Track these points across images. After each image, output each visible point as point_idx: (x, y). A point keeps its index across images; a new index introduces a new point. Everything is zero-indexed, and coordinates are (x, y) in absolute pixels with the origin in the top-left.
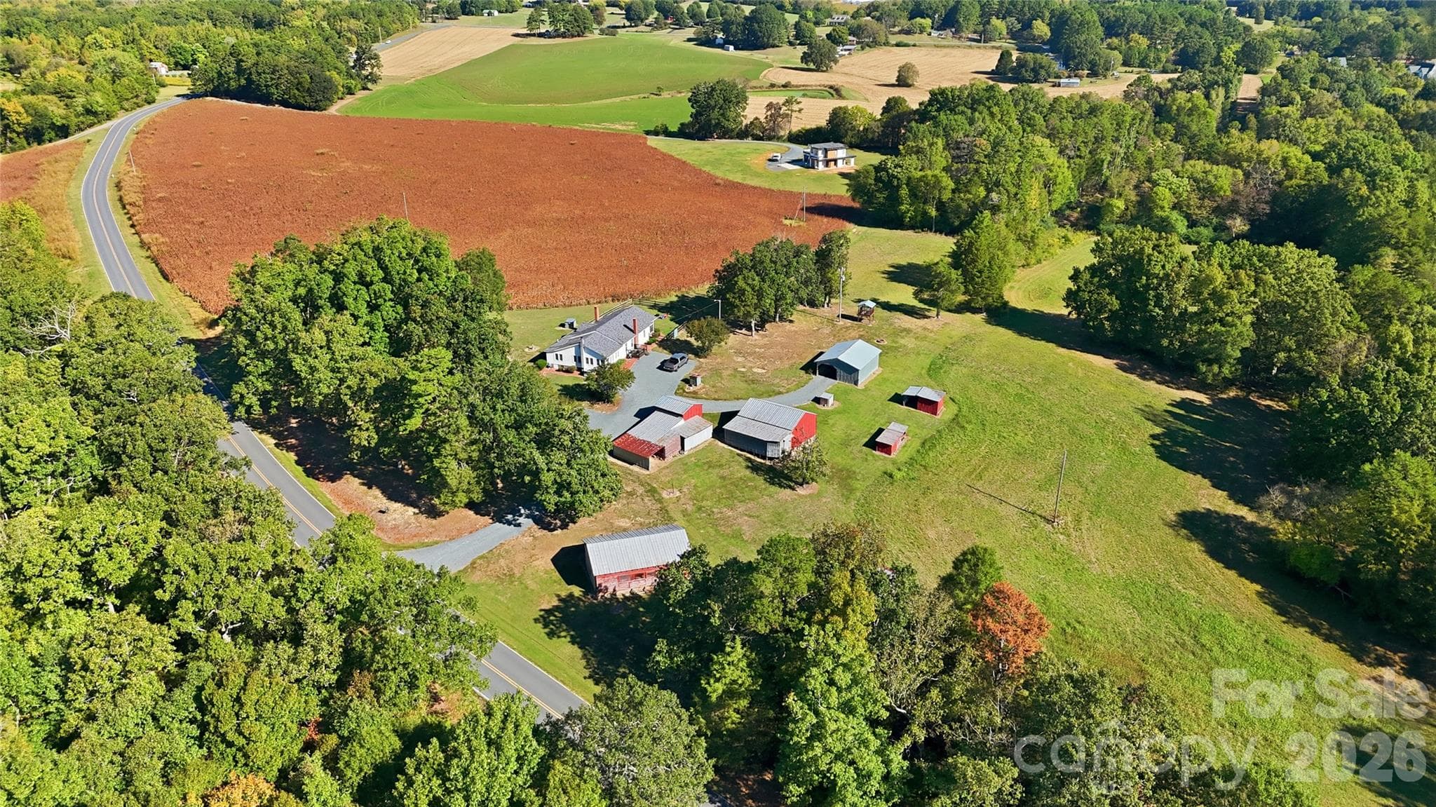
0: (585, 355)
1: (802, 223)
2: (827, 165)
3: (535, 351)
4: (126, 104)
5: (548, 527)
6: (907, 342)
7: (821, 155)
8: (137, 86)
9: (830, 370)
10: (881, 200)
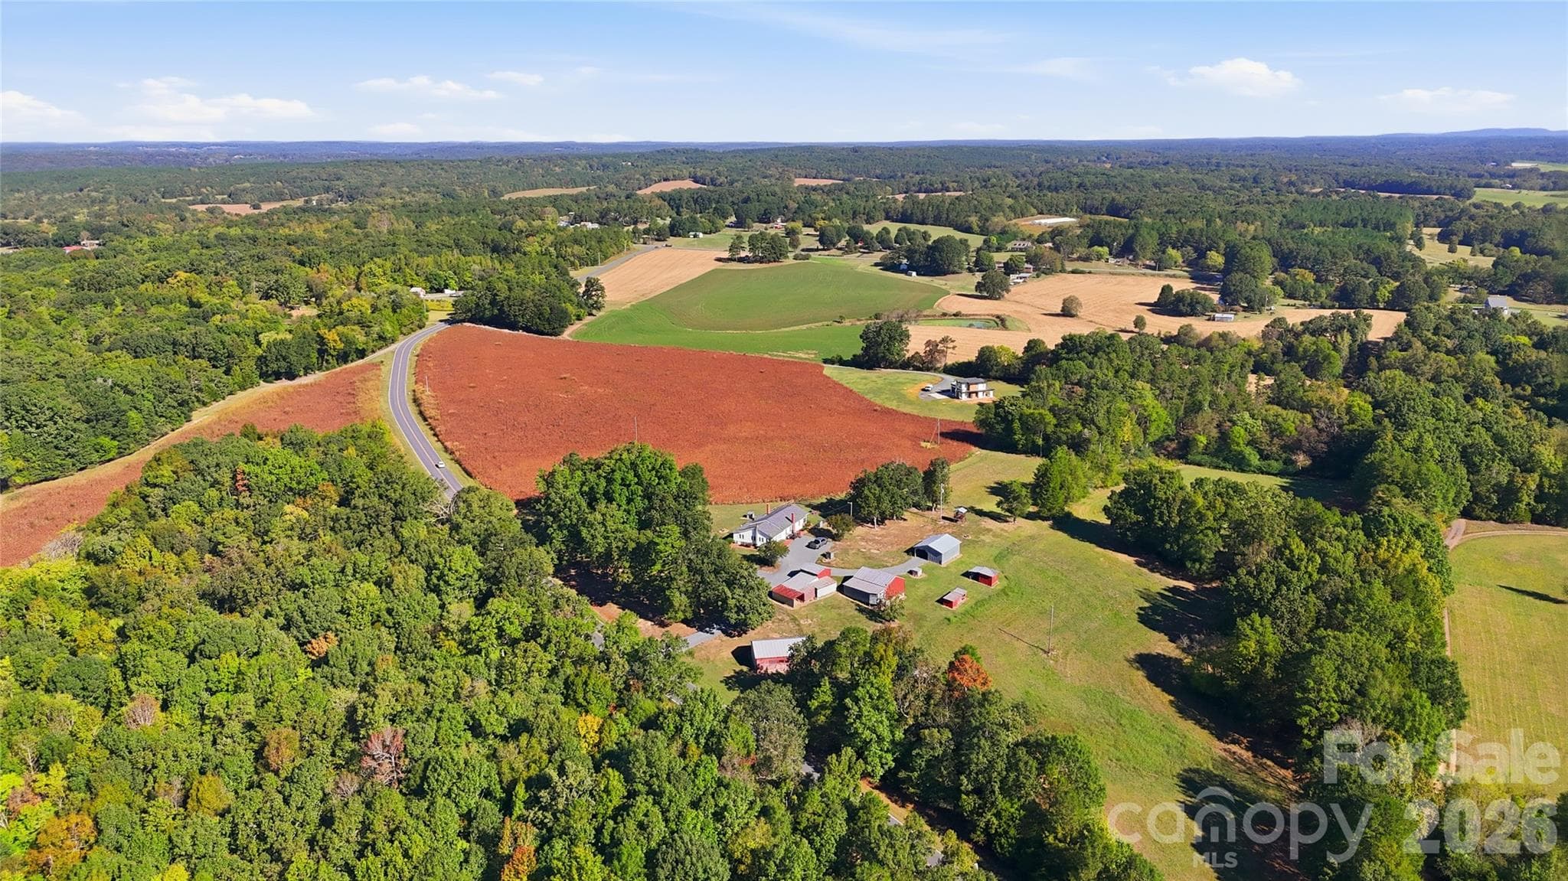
0: (758, 536)
1: (935, 446)
2: (969, 396)
3: (726, 532)
4: (404, 330)
5: (730, 635)
6: (987, 538)
7: (964, 388)
8: (413, 314)
9: (923, 553)
10: (1000, 430)
